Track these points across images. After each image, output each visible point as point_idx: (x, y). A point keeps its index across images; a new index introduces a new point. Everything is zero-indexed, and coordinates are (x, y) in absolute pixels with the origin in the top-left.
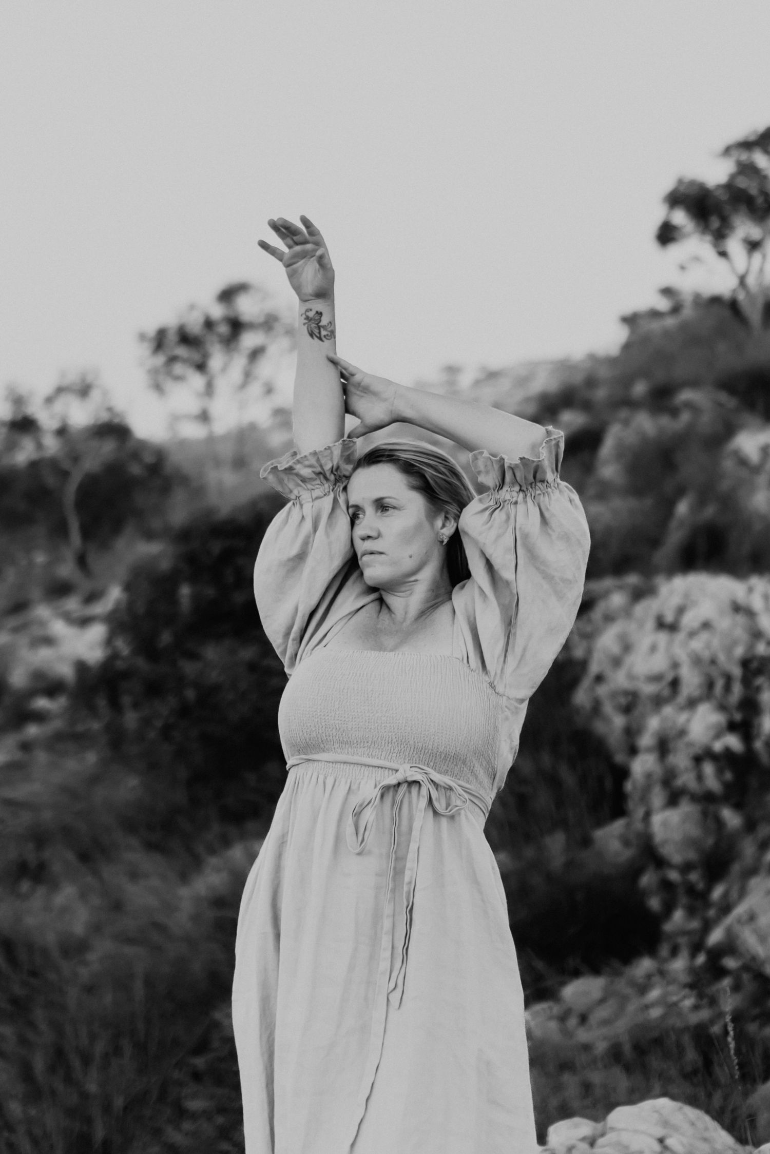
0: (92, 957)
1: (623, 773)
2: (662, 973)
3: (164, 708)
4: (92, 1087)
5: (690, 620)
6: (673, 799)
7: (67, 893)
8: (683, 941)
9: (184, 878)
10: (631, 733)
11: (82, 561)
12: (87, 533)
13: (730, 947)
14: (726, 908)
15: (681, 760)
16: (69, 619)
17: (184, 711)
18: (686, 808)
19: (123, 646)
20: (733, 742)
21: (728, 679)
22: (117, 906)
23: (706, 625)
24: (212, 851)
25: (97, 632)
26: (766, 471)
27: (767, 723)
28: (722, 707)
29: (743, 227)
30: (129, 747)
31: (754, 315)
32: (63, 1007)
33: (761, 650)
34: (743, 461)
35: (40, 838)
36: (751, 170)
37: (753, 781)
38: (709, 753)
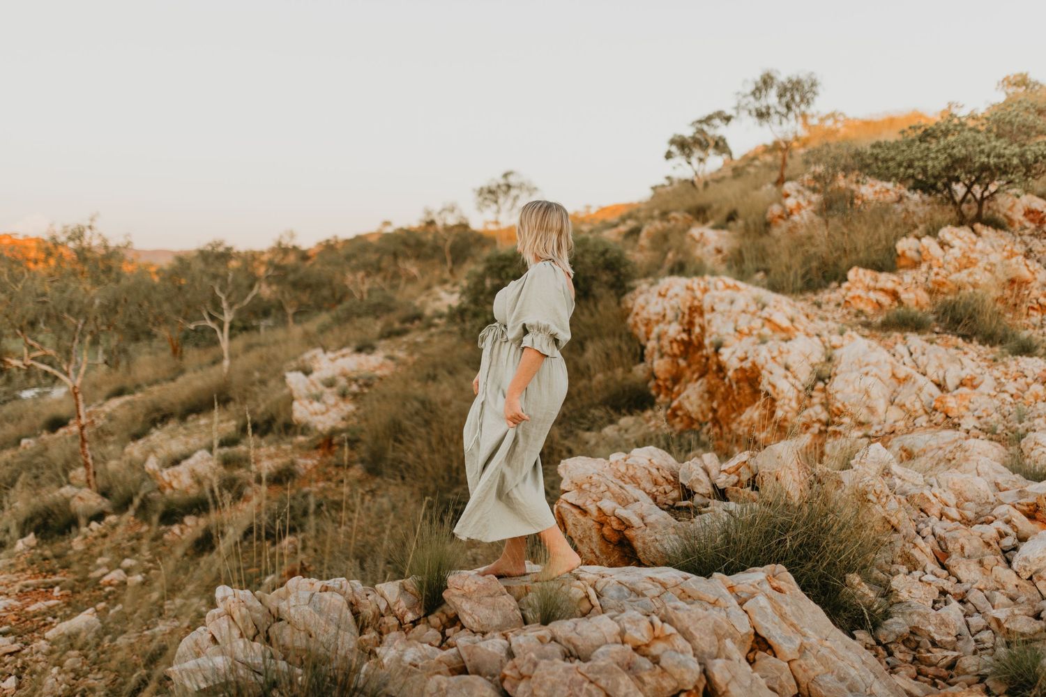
0: (453, 406)
1: (643, 348)
2: (655, 416)
3: (480, 321)
4: (452, 449)
5: (670, 293)
6: (662, 356)
7: (445, 385)
8: (663, 405)
10: (648, 333)
11: (451, 271)
12: (454, 262)
13: (680, 407)
14: (679, 394)
15: (665, 342)
16: (446, 291)
18: (666, 359)
19: (464, 299)
20: (685, 336)
21: (684, 314)
22: (462, 389)
23: (677, 295)
25: (456, 296)
26: (701, 241)
27: (697, 330)
28: (681, 324)
29: (698, 153)
30: (467, 336)
31: (700, 186)
32: (443, 423)
33: (696, 303)
34: (693, 238)
35: (435, 366)
36: (701, 131)
37: (691, 350)
38: (675, 340)
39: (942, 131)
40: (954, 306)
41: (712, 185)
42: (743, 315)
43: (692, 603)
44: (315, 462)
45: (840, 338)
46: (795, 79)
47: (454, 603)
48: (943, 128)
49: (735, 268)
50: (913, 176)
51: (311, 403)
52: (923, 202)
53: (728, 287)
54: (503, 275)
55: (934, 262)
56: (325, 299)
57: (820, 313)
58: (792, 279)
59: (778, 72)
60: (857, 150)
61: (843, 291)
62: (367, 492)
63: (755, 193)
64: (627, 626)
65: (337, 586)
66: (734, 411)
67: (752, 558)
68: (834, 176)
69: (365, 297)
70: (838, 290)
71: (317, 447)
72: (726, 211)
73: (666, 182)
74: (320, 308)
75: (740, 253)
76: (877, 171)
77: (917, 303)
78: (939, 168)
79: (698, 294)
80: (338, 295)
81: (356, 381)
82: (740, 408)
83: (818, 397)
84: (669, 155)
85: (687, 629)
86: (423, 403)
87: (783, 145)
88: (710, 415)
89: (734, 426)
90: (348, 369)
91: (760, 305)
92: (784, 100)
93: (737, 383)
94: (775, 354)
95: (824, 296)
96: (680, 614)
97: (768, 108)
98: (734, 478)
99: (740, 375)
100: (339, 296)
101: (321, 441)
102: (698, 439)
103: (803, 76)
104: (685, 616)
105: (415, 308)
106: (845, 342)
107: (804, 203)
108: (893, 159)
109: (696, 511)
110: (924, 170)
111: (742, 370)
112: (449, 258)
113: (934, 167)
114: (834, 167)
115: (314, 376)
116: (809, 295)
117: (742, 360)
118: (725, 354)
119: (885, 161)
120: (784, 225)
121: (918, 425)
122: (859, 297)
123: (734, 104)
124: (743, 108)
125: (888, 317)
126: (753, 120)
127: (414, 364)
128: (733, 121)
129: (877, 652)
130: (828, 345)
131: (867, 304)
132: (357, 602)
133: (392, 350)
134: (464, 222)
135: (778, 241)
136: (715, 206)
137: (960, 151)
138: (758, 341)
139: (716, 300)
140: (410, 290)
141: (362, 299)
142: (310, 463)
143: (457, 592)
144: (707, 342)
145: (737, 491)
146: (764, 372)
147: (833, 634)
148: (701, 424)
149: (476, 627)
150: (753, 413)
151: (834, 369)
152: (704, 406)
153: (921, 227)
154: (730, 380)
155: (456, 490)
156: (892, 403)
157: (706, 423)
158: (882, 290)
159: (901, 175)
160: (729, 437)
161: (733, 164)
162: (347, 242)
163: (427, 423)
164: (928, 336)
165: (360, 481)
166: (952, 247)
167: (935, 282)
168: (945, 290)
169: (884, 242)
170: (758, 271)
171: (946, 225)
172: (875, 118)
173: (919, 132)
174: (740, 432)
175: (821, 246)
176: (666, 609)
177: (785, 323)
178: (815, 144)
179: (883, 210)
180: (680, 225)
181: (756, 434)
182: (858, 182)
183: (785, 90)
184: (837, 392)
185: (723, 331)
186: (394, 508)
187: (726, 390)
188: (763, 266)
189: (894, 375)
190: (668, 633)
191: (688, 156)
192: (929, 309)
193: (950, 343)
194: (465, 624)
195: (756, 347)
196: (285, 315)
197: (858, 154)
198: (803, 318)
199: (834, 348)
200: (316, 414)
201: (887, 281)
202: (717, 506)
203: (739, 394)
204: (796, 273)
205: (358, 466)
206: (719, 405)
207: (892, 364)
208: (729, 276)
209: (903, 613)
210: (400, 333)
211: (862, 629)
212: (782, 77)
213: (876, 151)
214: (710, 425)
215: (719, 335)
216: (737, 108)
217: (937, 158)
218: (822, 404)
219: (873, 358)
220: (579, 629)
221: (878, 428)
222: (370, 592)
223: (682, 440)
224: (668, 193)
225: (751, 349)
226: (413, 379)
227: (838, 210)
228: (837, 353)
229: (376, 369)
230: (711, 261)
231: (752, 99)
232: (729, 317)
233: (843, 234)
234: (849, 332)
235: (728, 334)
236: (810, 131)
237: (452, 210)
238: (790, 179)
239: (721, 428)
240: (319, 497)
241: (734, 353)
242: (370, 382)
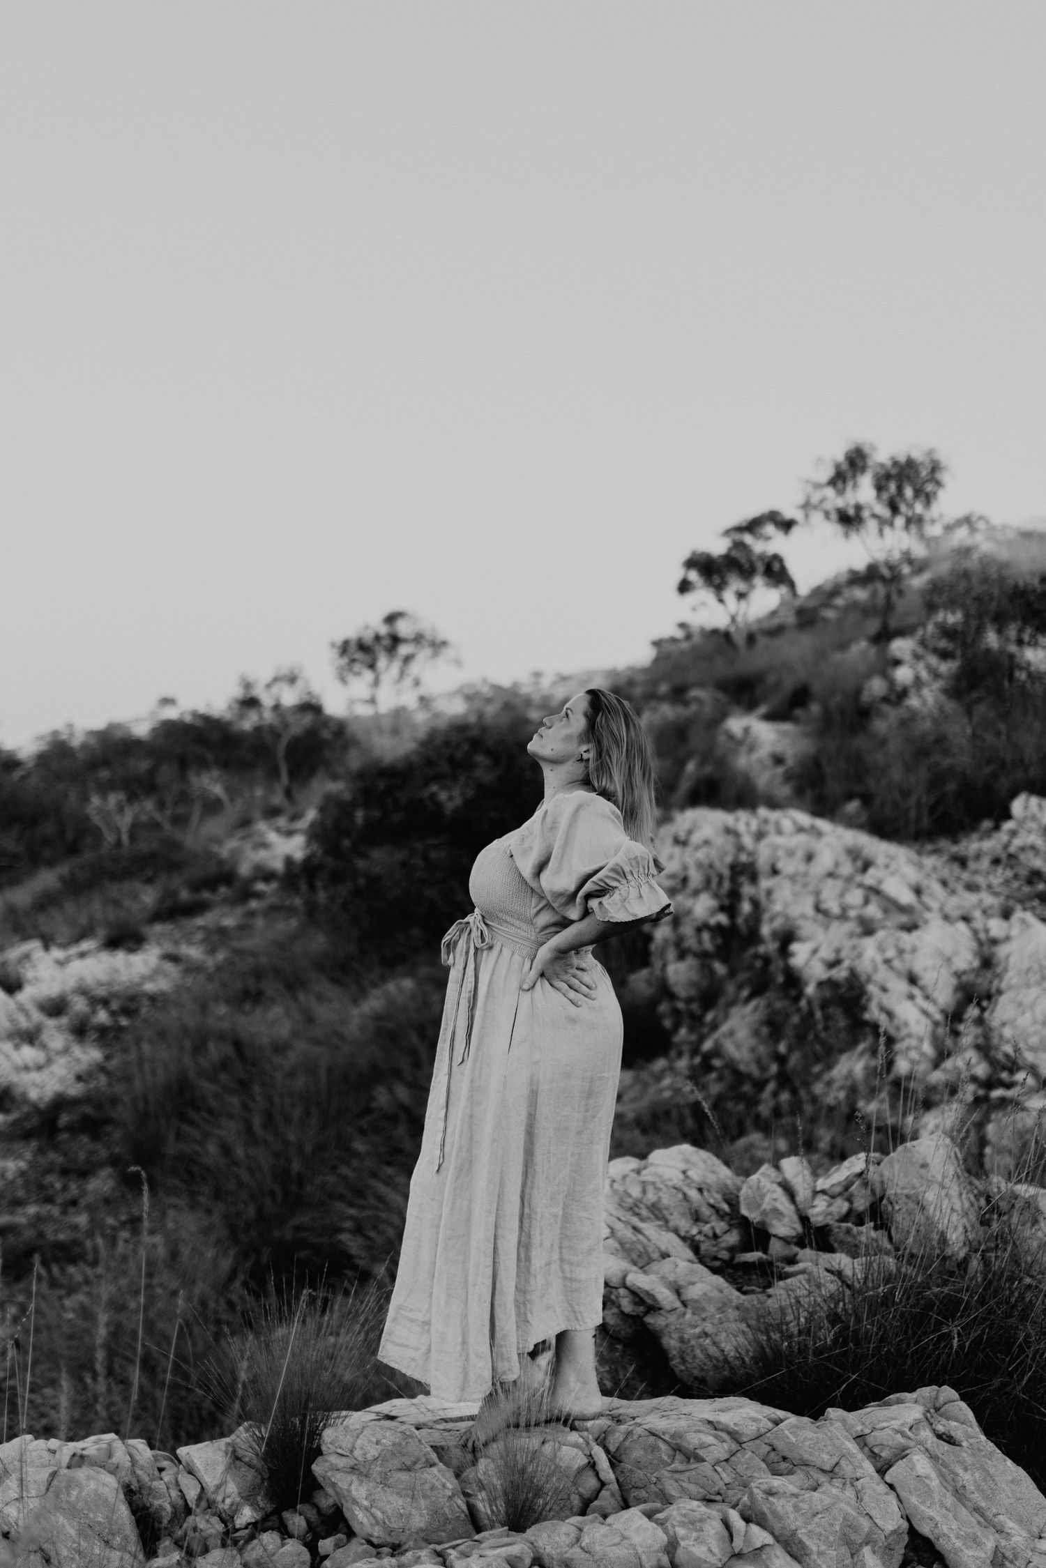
0: (293, 1053)
1: (649, 939)
2: (671, 1069)
3: (344, 890)
4: (292, 1138)
5: (696, 838)
6: (682, 955)
7: (276, 1011)
8: (685, 1048)
9: (355, 1002)
11: (288, 792)
12: (292, 775)
13: (716, 1052)
14: (714, 1027)
15: (687, 930)
16: (279, 831)
17: (357, 893)
18: (690, 961)
20: (722, 918)
21: (721, 877)
22: (310, 1019)
23: (707, 842)
24: (373, 984)
25: (300, 839)
26: (746, 743)
27: (746, 907)
28: (716, 896)
29: (735, 583)
30: (320, 916)
31: (741, 642)
32: (273, 1085)
33: (744, 858)
34: (731, 737)
35: (258, 974)
36: (740, 546)
37: (735, 945)
38: (707, 926)
42: (830, 881)
44: (22, 1165)
45: (1005, 923)
49: (809, 793)
51: (17, 1047)
53: (800, 830)
56: (45, 842)
57: (965, 876)
58: (911, 813)
61: (1003, 836)
63: (839, 656)
66: (818, 1059)
68: (980, 631)
69: (125, 840)
70: (995, 834)
71: (27, 1136)
72: (788, 686)
73: (679, 634)
74: (37, 860)
75: (818, 765)
79: (748, 841)
80: (71, 836)
81: (105, 1002)
82: (828, 1055)
83: (969, 1034)
84: (684, 587)
86: (236, 1044)
87: (885, 571)
88: (774, 1067)
89: (819, 1088)
90: (90, 980)
91: (859, 863)
93: (822, 1007)
94: (891, 953)
95: (970, 844)
97: (859, 508)
99: (828, 993)
100: (74, 838)
101: (35, 1121)
102: (754, 1113)
105: (221, 861)
106: (1014, 932)
107: (926, 677)
111: (832, 983)
112: (283, 768)
114: (980, 615)
115: (27, 994)
116: (944, 843)
117: (832, 964)
118: (800, 954)
124: (816, 508)
126: (833, 528)
127: (218, 968)
128: (796, 529)
130: (983, 937)
133: (176, 943)
134: (313, 700)
135: (883, 742)
136: (770, 679)
138: (858, 930)
139: (781, 853)
140: (211, 826)
141: (118, 845)
142: (12, 1166)
144: (765, 930)
146: (872, 988)
148: (756, 1085)
150: (852, 1065)
151: (996, 983)
152: (763, 1050)
154: (809, 1002)
161: (797, 604)
162: (92, 735)
163: (244, 1086)
165: (108, 1202)
170: (850, 797)
177: (906, 896)
180: (707, 712)
183: (889, 477)
184: (1003, 1024)
185: (795, 911)
187: (803, 1021)
191: (719, 589)
195: (855, 941)
198: (937, 888)
199: (994, 942)
200: (26, 1068)
203: (826, 1028)
205: (107, 1171)
206: (790, 1049)
208: (801, 807)
210: (190, 910)
214: (773, 1086)
215: (787, 918)
216: (802, 506)
218: (978, 1047)
223: (724, 1115)
224: (682, 653)
225: (847, 945)
226: (216, 999)
227: (987, 691)
228: (1000, 952)
229: (144, 978)
230: (764, 778)
231: (829, 491)
232: (805, 885)
234: (1018, 913)
235: (804, 917)
236: (929, 546)
237: (292, 679)
238: (901, 633)
239: (794, 1091)
240: (29, 1234)
241: (815, 951)
242: (133, 1007)
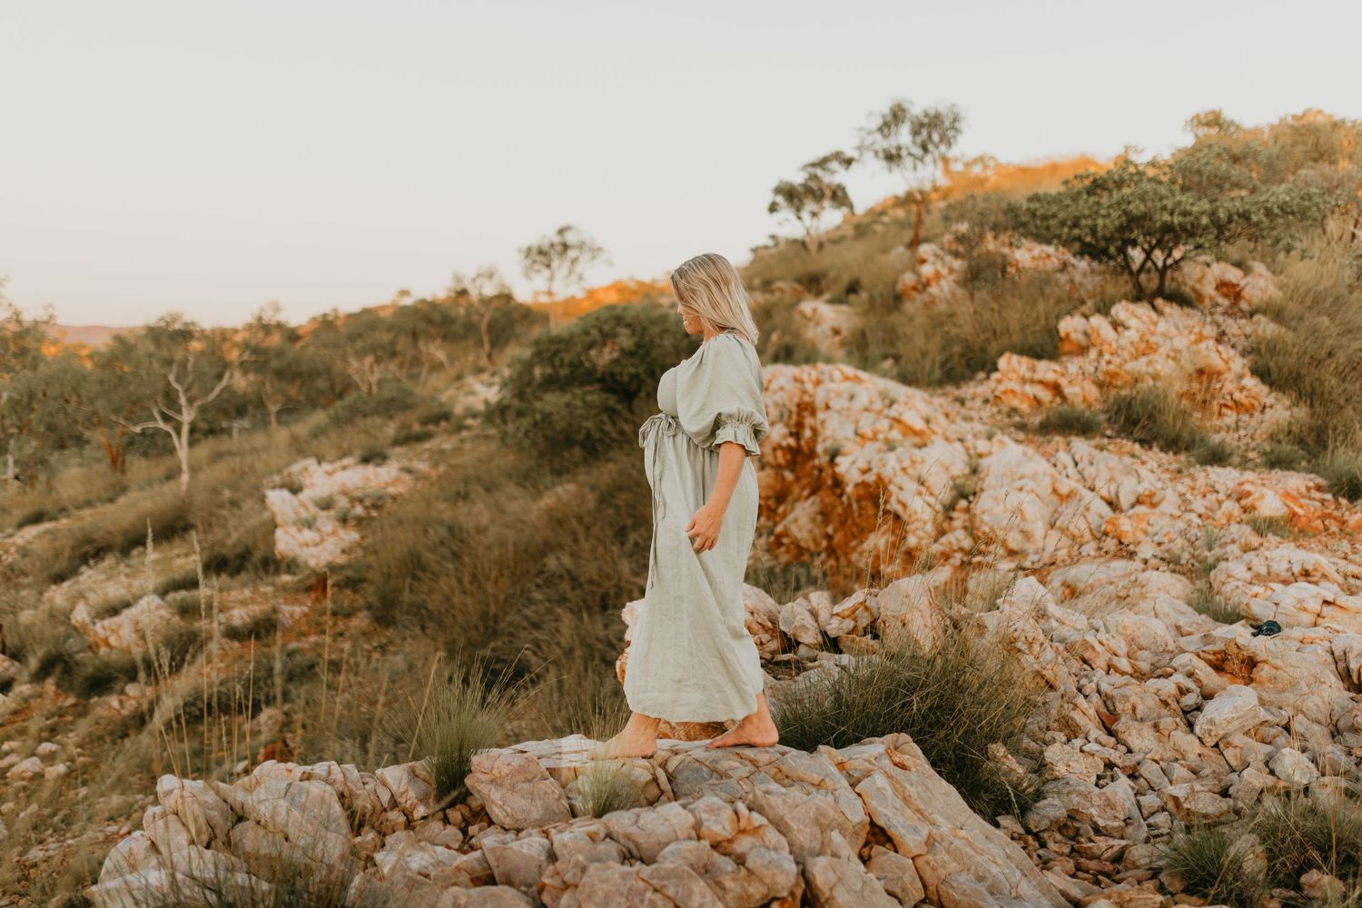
0: (489, 534)
3: (526, 422)
4: (490, 590)
5: (774, 386)
7: (480, 506)
9: (534, 500)
11: (490, 356)
12: (493, 345)
13: (785, 533)
14: (784, 516)
16: (482, 382)
17: (535, 424)
18: (769, 471)
19: (504, 392)
20: (792, 441)
21: (790, 412)
22: (502, 511)
23: (782, 389)
24: (546, 488)
25: (496, 389)
26: (814, 319)
27: (807, 433)
28: (787, 425)
29: (810, 205)
30: (509, 441)
31: (813, 248)
32: (477, 556)
33: (806, 399)
34: (804, 316)
35: (466, 481)
36: (814, 177)
37: (800, 459)
38: (780, 447)
39: (1115, 182)
40: (1130, 404)
41: (828, 248)
42: (866, 414)
43: (791, 786)
44: (305, 609)
45: (988, 443)
46: (932, 112)
47: (479, 791)
48: (1116, 177)
49: (856, 354)
50: (1079, 239)
51: (300, 530)
52: (1093, 271)
53: (847, 378)
54: (557, 361)
55: (1105, 347)
56: (320, 392)
57: (964, 411)
58: (927, 368)
59: (912, 103)
60: (1009, 204)
61: (991, 384)
62: (375, 648)
63: (883, 258)
64: (704, 816)
65: (324, 773)
66: (854, 537)
67: (870, 726)
68: (982, 237)
69: (375, 389)
70: (986, 383)
71: (309, 589)
72: (845, 280)
73: (770, 243)
74: (313, 404)
75: (863, 334)
76: (1034, 230)
77: (1085, 399)
78: (1111, 228)
79: (809, 387)
80: (338, 388)
81: (361, 501)
82: (862, 534)
83: (959, 519)
84: (773, 208)
85: (782, 818)
86: (450, 529)
87: (918, 197)
88: (824, 543)
89: (854, 557)
90: (350, 486)
91: (887, 402)
92: (919, 139)
93: (858, 501)
94: (906, 463)
95: (968, 390)
96: (772, 799)
97: (899, 148)
98: (849, 624)
99: (861, 491)
100: (340, 388)
101: (313, 580)
102: (809, 575)
103: (942, 109)
104: (780, 802)
105: (441, 405)
106: (995, 449)
107: (944, 271)
108: (1054, 216)
109: (800, 667)
110: (1093, 231)
111: (864, 484)
112: (486, 339)
113: (1105, 226)
114: (982, 225)
115: (305, 495)
116: (950, 389)
117: (865, 472)
118: (843, 465)
119: (1045, 218)
120: (919, 299)
121: (1084, 554)
122: (1012, 391)
123: (856, 142)
124: (868, 149)
125: (1048, 417)
126: (880, 164)
127: (439, 478)
128: (854, 165)
129: (1026, 843)
130: (972, 452)
131: (1022, 401)
132: (351, 793)
133: (410, 460)
134: (506, 291)
135: (911, 319)
136: (832, 274)
137: (1137, 208)
138: (885, 448)
139: (832, 395)
140: (436, 380)
141: (370, 392)
142: (298, 610)
143: (484, 777)
144: (820, 448)
145: (853, 640)
146: (892, 488)
147: (970, 821)
148: (812, 555)
149: (508, 822)
150: (878, 541)
151: (980, 484)
152: (817, 532)
153: (1090, 303)
154: (849, 498)
155: (492, 645)
156: (1052, 526)
157: (819, 554)
158: (1041, 382)
159: (1064, 237)
160: (848, 571)
161: (855, 220)
162: (351, 316)
163: (456, 556)
164: (1098, 440)
165: (365, 634)
166: (1126, 328)
167: (1107, 373)
168: (1119, 383)
169: (1043, 322)
170: (885, 357)
171: (1120, 301)
172: (1034, 164)
173: (1087, 182)
174: (862, 565)
175: (965, 326)
176: (754, 794)
177: (919, 425)
178: (957, 196)
179: (1042, 281)
180: (788, 298)
181: (882, 567)
182: (1011, 245)
183: (922, 125)
184: (984, 512)
185: (840, 435)
186: (411, 667)
187: (845, 511)
188: (893, 351)
189: (1055, 491)
190: (757, 824)
191: (798, 209)
192: (1099, 407)
193: (1124, 450)
194: (495, 820)
195: (881, 455)
196: (266, 414)
197: (1012, 210)
198: (942, 419)
199: (980, 456)
200: (307, 545)
201: (1046, 370)
202: (827, 660)
203: (860, 515)
204: (933, 361)
205: (364, 613)
206: (835, 530)
207: (1052, 476)
208: (849, 363)
209: (1059, 793)
210: (420, 438)
211: (1008, 813)
212: (917, 109)
213: (1034, 206)
214: (823, 556)
215: (835, 440)
216: (860, 148)
217: (1109, 215)
218: (965, 528)
219: (1029, 468)
220: (641, 822)
221: (1035, 558)
222: (368, 780)
223: (788, 576)
224: (772, 256)
225: (876, 458)
226: (437, 498)
227: (986, 281)
228: (984, 463)
229: (387, 484)
230: (826, 344)
231: (878, 137)
232: (848, 417)
233: (992, 310)
234: (999, 436)
235: (847, 439)
236: (952, 178)
237: (491, 276)
238: (927, 240)
239: (837, 559)
240: (311, 655)
241: (854, 462)
242: (380, 503)
